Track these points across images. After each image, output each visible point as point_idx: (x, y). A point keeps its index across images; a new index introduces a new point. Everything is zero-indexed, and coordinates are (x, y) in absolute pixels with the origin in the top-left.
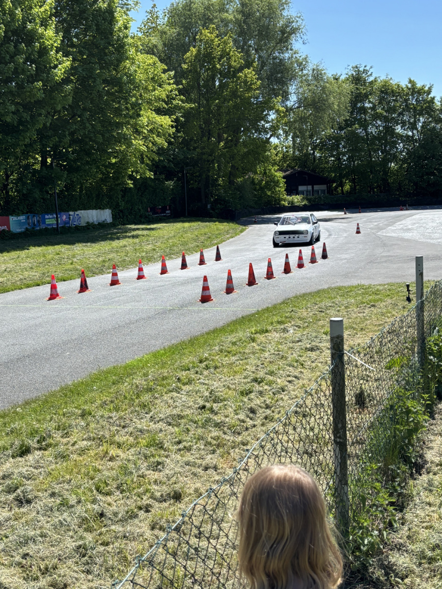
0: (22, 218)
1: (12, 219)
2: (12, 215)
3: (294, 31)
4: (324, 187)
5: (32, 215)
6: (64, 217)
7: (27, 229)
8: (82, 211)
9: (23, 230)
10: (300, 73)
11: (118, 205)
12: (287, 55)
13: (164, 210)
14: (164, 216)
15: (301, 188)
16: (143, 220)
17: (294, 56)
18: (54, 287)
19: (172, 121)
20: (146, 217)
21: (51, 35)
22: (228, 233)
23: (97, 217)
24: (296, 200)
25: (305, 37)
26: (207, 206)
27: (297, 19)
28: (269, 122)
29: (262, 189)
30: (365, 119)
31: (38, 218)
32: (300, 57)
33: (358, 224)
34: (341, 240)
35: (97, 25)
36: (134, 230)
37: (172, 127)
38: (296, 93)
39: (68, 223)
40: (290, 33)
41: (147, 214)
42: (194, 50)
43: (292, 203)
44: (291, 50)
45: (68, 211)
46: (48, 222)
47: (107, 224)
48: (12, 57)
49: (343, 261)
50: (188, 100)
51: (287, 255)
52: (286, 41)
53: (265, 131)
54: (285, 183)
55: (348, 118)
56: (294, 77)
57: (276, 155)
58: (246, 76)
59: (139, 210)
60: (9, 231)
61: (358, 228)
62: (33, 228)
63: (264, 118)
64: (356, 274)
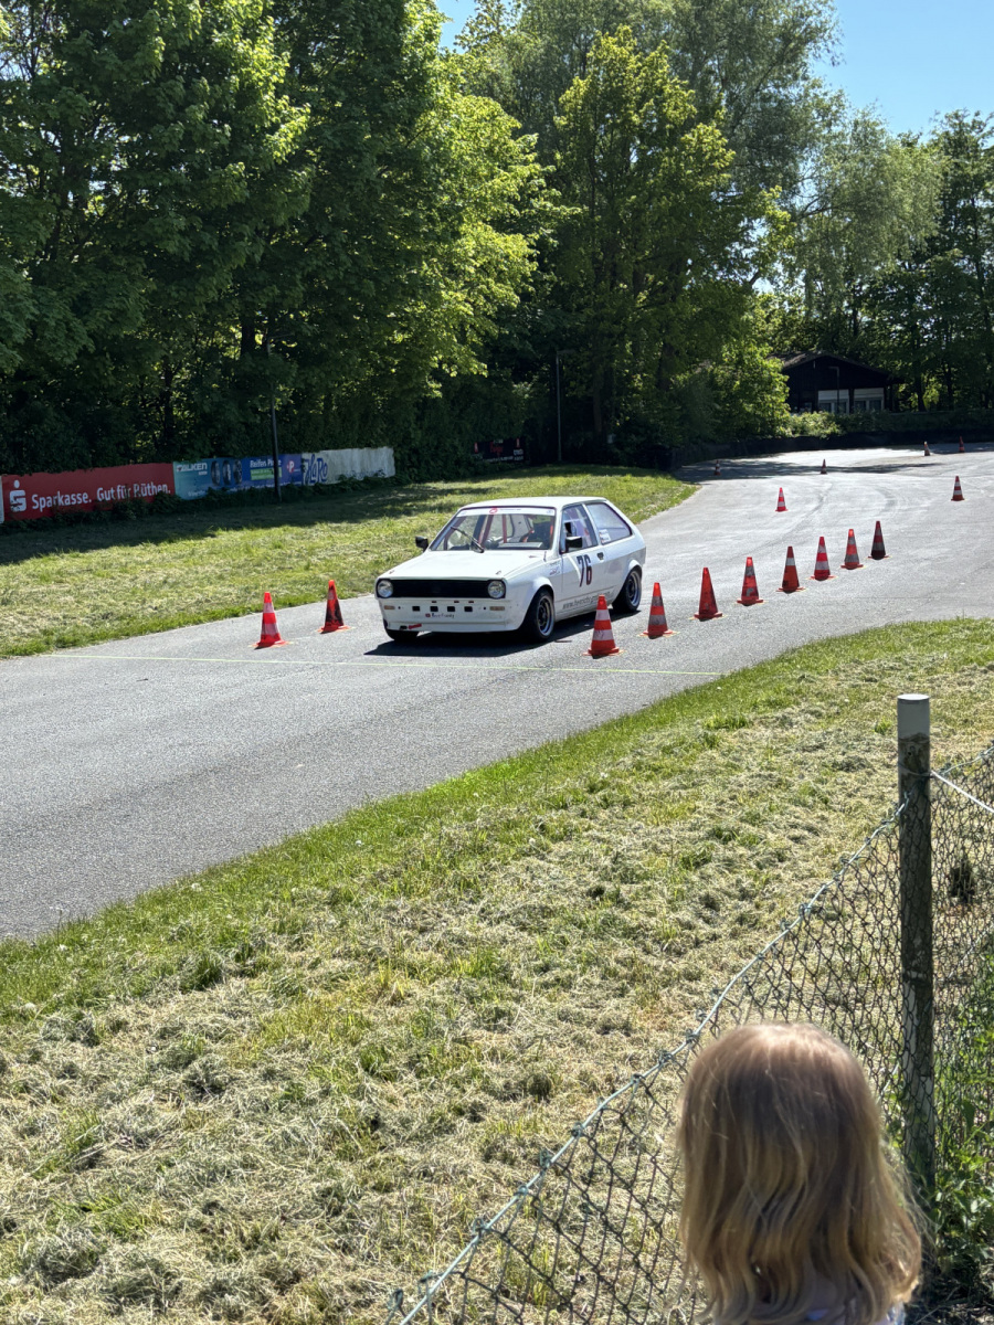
0: (201, 467)
1: (180, 469)
2: (179, 460)
3: (812, 35)
4: (877, 393)
5: (223, 459)
6: (291, 465)
7: (210, 491)
8: (330, 452)
9: (202, 493)
10: (825, 132)
11: (407, 439)
12: (794, 91)
13: (508, 447)
14: (509, 461)
15: (823, 396)
16: (461, 471)
17: (812, 92)
18: (269, 620)
19: (530, 247)
20: (470, 464)
21: (264, 59)
22: (652, 498)
23: (362, 463)
24: (812, 424)
25: (836, 49)
26: (606, 439)
27: (820, 7)
28: (752, 245)
29: (732, 398)
30: (976, 236)
31: (234, 467)
32: (825, 94)
33: (957, 479)
34: (917, 515)
35: (365, 32)
36: (444, 493)
37: (531, 258)
38: (817, 179)
39: (300, 478)
40: (803, 41)
41: (471, 457)
42: (581, 85)
43: (803, 429)
44: (805, 78)
45: (299, 452)
46: (255, 475)
47: (385, 479)
48: (180, 109)
49: (922, 564)
50: (568, 199)
51: (790, 549)
52: (794, 59)
53: (743, 265)
54: (788, 383)
55: (936, 233)
56: (810, 141)
57: (768, 320)
58: (700, 141)
59: (455, 448)
60: (172, 496)
61: (957, 488)
62: (224, 489)
63: (740, 237)
64: (952, 595)
